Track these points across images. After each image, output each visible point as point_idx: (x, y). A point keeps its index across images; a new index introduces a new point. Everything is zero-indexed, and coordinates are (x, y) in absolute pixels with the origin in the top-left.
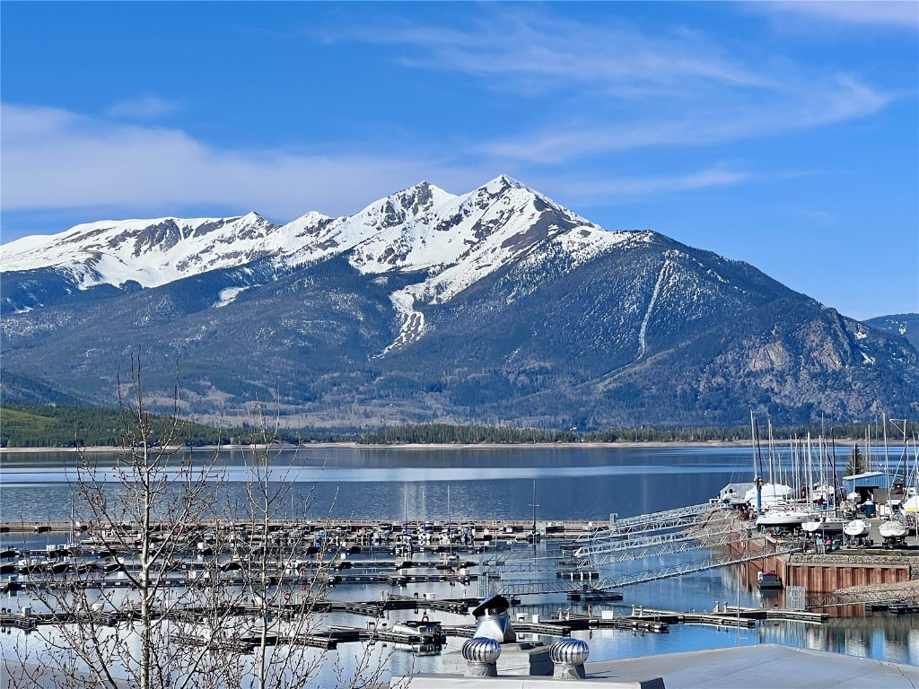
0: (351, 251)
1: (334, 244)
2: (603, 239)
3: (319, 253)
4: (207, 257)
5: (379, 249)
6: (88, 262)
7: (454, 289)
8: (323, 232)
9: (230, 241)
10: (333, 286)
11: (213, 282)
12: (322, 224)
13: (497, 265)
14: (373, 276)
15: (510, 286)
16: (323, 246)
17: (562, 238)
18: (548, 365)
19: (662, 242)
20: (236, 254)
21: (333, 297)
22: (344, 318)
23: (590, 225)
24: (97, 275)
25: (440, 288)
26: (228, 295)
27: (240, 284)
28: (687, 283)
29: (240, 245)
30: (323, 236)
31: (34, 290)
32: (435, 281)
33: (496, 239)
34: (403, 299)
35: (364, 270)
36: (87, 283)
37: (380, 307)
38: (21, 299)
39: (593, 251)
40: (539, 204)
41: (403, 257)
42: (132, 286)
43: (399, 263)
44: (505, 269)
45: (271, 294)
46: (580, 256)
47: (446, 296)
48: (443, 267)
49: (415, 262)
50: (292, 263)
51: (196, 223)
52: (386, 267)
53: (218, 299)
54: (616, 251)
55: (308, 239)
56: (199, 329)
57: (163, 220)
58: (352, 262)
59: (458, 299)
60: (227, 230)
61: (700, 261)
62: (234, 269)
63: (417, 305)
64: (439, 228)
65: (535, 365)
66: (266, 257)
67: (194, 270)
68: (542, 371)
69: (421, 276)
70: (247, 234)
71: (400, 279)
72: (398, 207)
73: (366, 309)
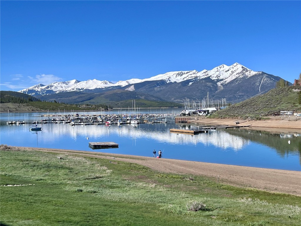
0: (211, 76)
1: (208, 75)
2: (253, 73)
3: (206, 76)
4: (187, 77)
5: (215, 75)
6: (168, 79)
7: (228, 82)
8: (206, 73)
9: (191, 75)
10: (207, 82)
11: (188, 81)
12: (206, 72)
14: (214, 80)
15: (237, 81)
16: (206, 75)
17: (246, 73)
18: (243, 94)
19: (263, 73)
20: (192, 77)
21: (207, 83)
22: (209, 87)
23: (251, 71)
24: (170, 81)
25: (225, 82)
26: (191, 83)
27: (192, 82)
28: (267, 80)
29: (193, 75)
30: (206, 74)
31: (160, 83)
32: (224, 81)
33: (235, 73)
34: (219, 84)
35: (213, 79)
36: (168, 82)
37: (215, 85)
38: (158, 85)
39: (251, 75)
40: (242, 67)
41: (219, 77)
42: (175, 82)
43: (219, 78)
45: (198, 83)
46: (249, 76)
47: (226, 83)
48: (226, 78)
49: (221, 78)
50: (201, 78)
51: (186, 72)
52: (216, 78)
53: (189, 84)
54: (255, 75)
55: (204, 74)
56: (185, 89)
57: (181, 72)
58: (211, 78)
59: (228, 83)
60: (191, 73)
61: (270, 76)
62: (192, 79)
63: (221, 85)
64: (225, 72)
65: (241, 94)
66: (197, 77)
67: (185, 79)
68: (242, 95)
69: (222, 80)
70: (194, 73)
71: (218, 80)
73: (213, 85)
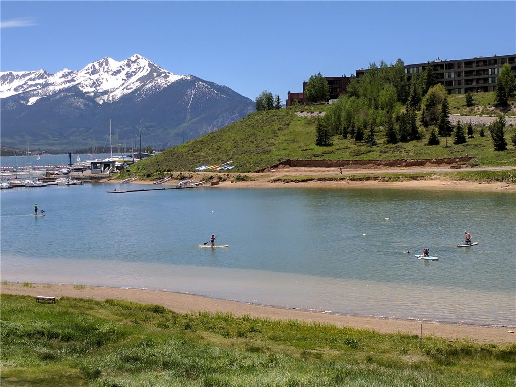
0: (79, 83)
1: (74, 81)
2: (173, 78)
3: (68, 85)
4: (25, 86)
5: (90, 83)
7: (118, 97)
9: (34, 80)
10: (73, 96)
11: (27, 95)
12: (69, 73)
13: (134, 88)
14: (88, 92)
15: (139, 95)
17: (158, 78)
19: (195, 79)
20: (36, 85)
21: (73, 100)
22: (77, 108)
23: (169, 73)
25: (113, 97)
26: (33, 100)
27: (37, 96)
29: (38, 81)
30: (69, 78)
32: (111, 95)
33: (133, 79)
35: (84, 91)
37: (91, 104)
40: (150, 65)
41: (99, 86)
43: (98, 88)
44: (138, 89)
45: (49, 100)
46: (165, 84)
47: (115, 100)
48: (115, 89)
49: (104, 87)
50: (58, 88)
51: (20, 73)
52: (93, 89)
53: (28, 101)
54: (178, 83)
55: (64, 79)
56: (22, 113)
57: (8, 72)
58: (80, 88)
59: (120, 101)
60: (33, 76)
61: (209, 85)
62: (35, 91)
63: (105, 103)
64: (112, 74)
67: (20, 91)
68: (152, 127)
69: (106, 93)
70: (41, 77)
71: (98, 94)
72: (97, 66)
